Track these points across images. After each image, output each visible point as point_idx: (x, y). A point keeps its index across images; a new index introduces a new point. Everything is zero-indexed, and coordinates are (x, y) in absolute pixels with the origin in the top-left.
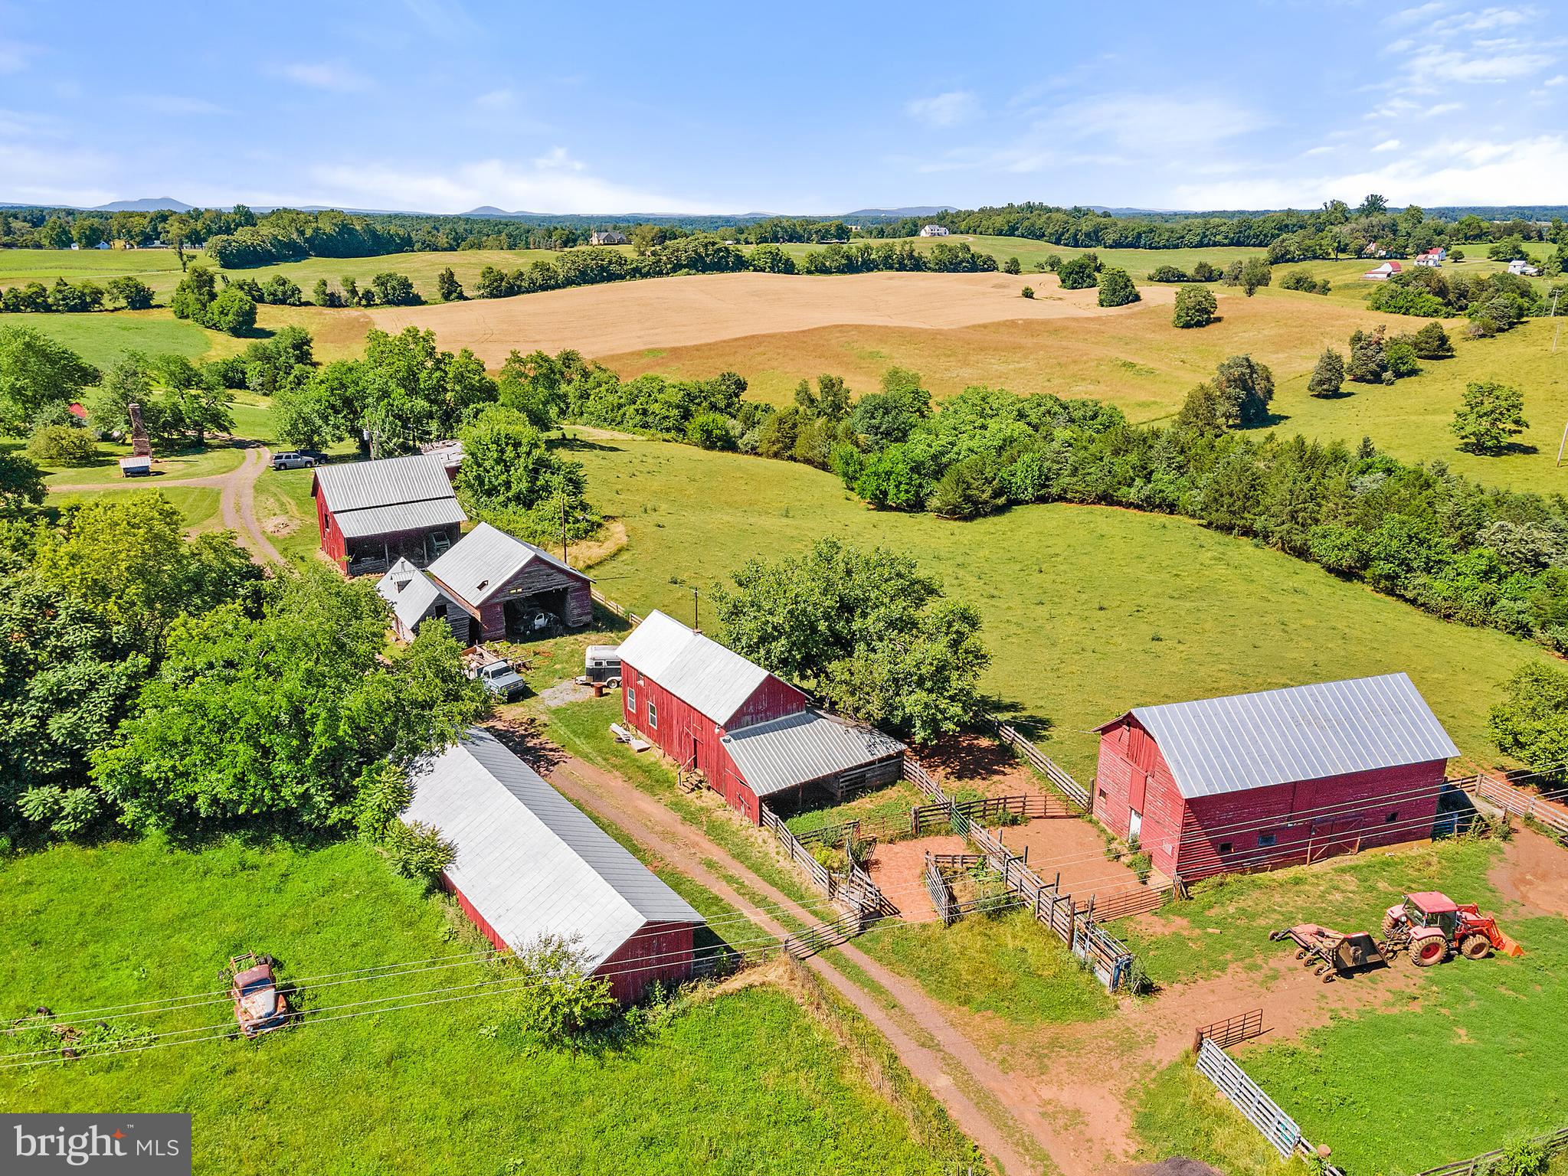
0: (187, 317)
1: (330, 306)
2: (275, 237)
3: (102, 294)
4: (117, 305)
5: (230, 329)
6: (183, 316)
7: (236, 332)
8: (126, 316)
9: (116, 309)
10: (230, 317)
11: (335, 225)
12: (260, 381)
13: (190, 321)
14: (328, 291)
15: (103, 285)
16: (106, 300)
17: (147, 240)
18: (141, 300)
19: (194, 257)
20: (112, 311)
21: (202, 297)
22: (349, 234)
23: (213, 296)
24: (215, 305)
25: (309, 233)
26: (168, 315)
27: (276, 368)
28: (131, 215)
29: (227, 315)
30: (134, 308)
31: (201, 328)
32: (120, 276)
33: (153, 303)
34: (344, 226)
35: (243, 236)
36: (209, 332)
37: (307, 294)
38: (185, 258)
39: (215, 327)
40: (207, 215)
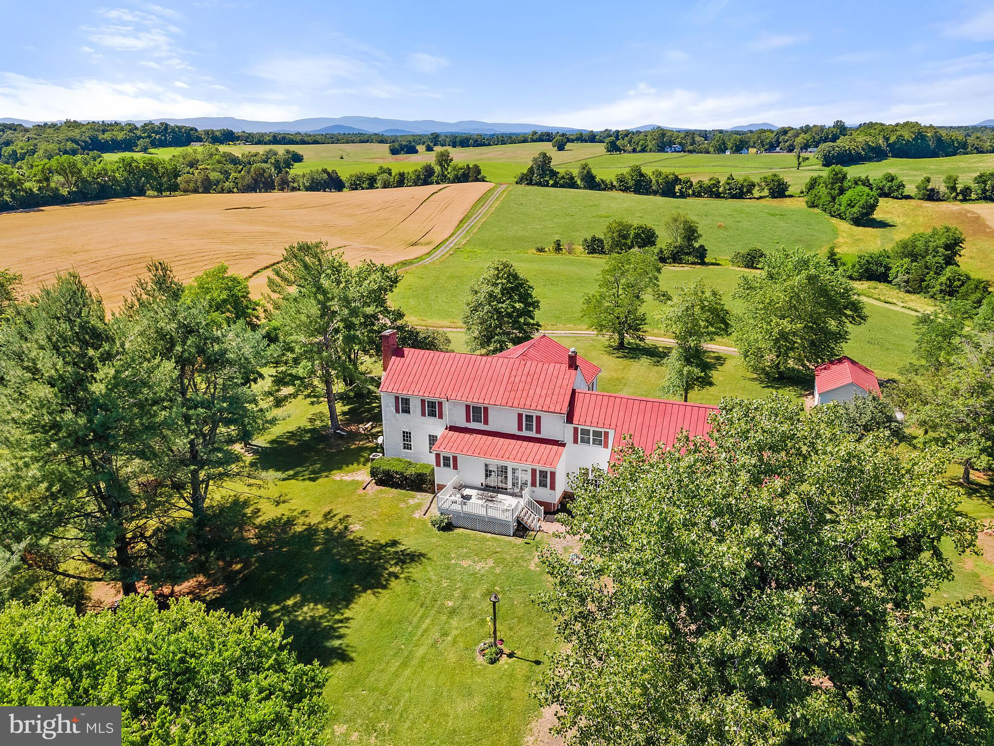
0: (817, 206)
1: (927, 200)
2: (867, 143)
3: (754, 186)
4: (762, 194)
5: (852, 219)
6: (812, 205)
7: (858, 222)
8: (768, 204)
9: (761, 198)
10: (855, 210)
11: (912, 132)
12: (905, 278)
13: (816, 210)
14: (929, 187)
15: (756, 180)
16: (756, 193)
17: (771, 148)
18: (779, 190)
19: (807, 159)
20: (758, 199)
21: (833, 191)
22: (922, 140)
23: (842, 191)
24: (844, 199)
25: (893, 139)
26: (799, 204)
27: (927, 267)
28: (764, 131)
29: (853, 207)
30: (774, 197)
31: (827, 216)
32: (768, 173)
33: (787, 193)
34: (919, 133)
35: (843, 143)
36: (834, 221)
37: (910, 189)
38: (801, 159)
39: (840, 217)
40: (814, 130)
